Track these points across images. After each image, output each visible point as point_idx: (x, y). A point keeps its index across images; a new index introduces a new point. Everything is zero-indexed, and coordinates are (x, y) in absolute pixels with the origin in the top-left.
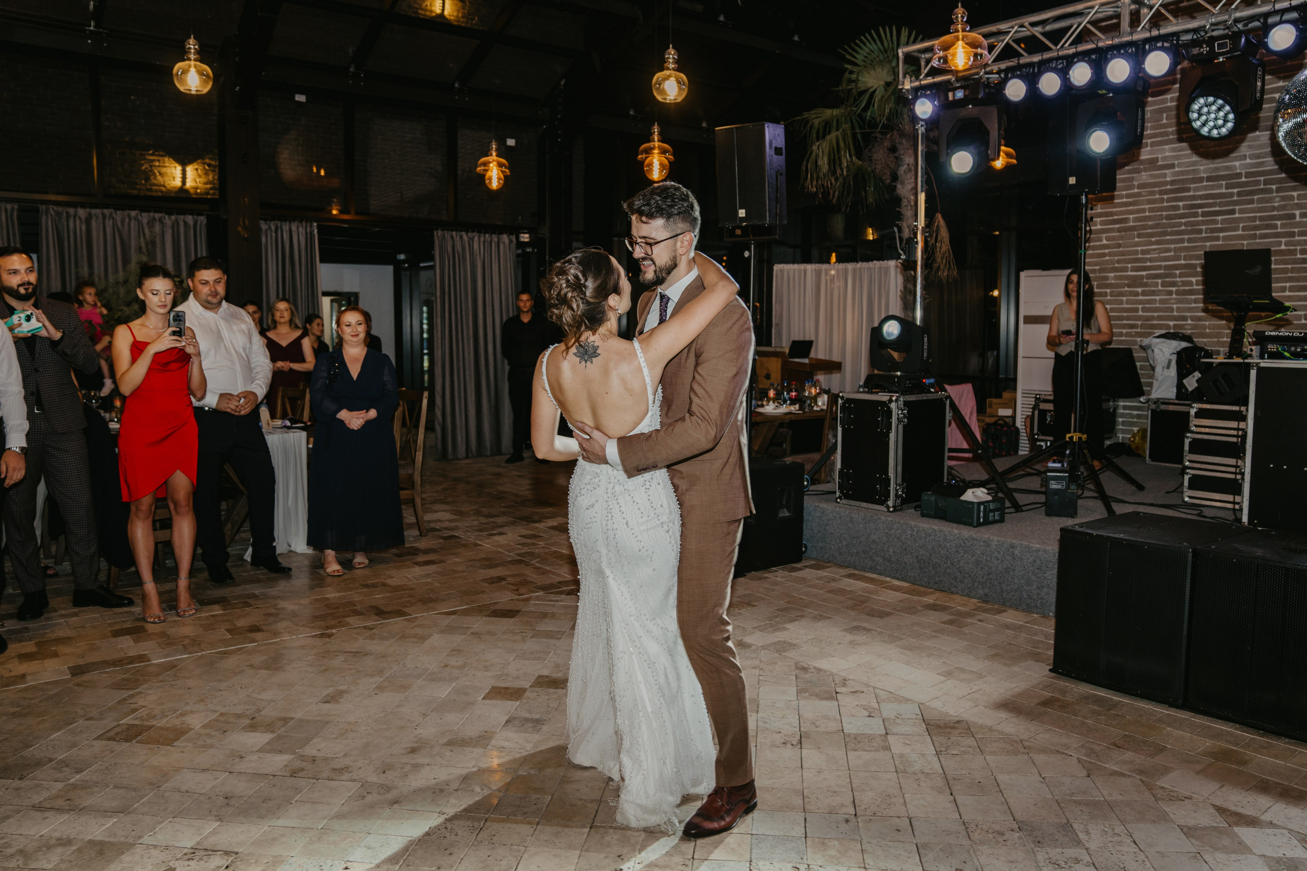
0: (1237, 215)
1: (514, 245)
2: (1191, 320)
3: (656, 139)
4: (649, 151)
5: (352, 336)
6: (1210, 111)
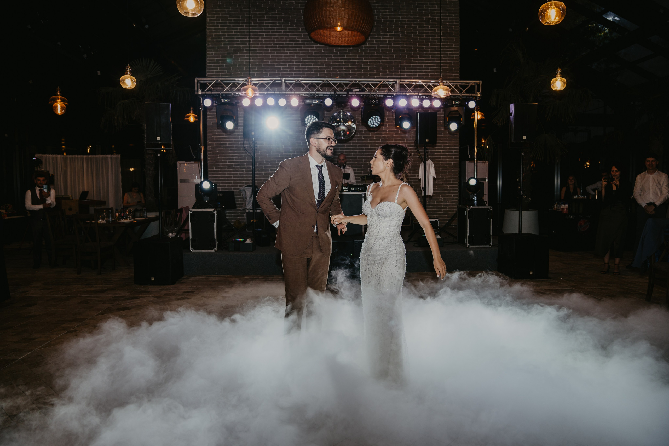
3: (59, 94)
4: (55, 100)
6: (311, 119)
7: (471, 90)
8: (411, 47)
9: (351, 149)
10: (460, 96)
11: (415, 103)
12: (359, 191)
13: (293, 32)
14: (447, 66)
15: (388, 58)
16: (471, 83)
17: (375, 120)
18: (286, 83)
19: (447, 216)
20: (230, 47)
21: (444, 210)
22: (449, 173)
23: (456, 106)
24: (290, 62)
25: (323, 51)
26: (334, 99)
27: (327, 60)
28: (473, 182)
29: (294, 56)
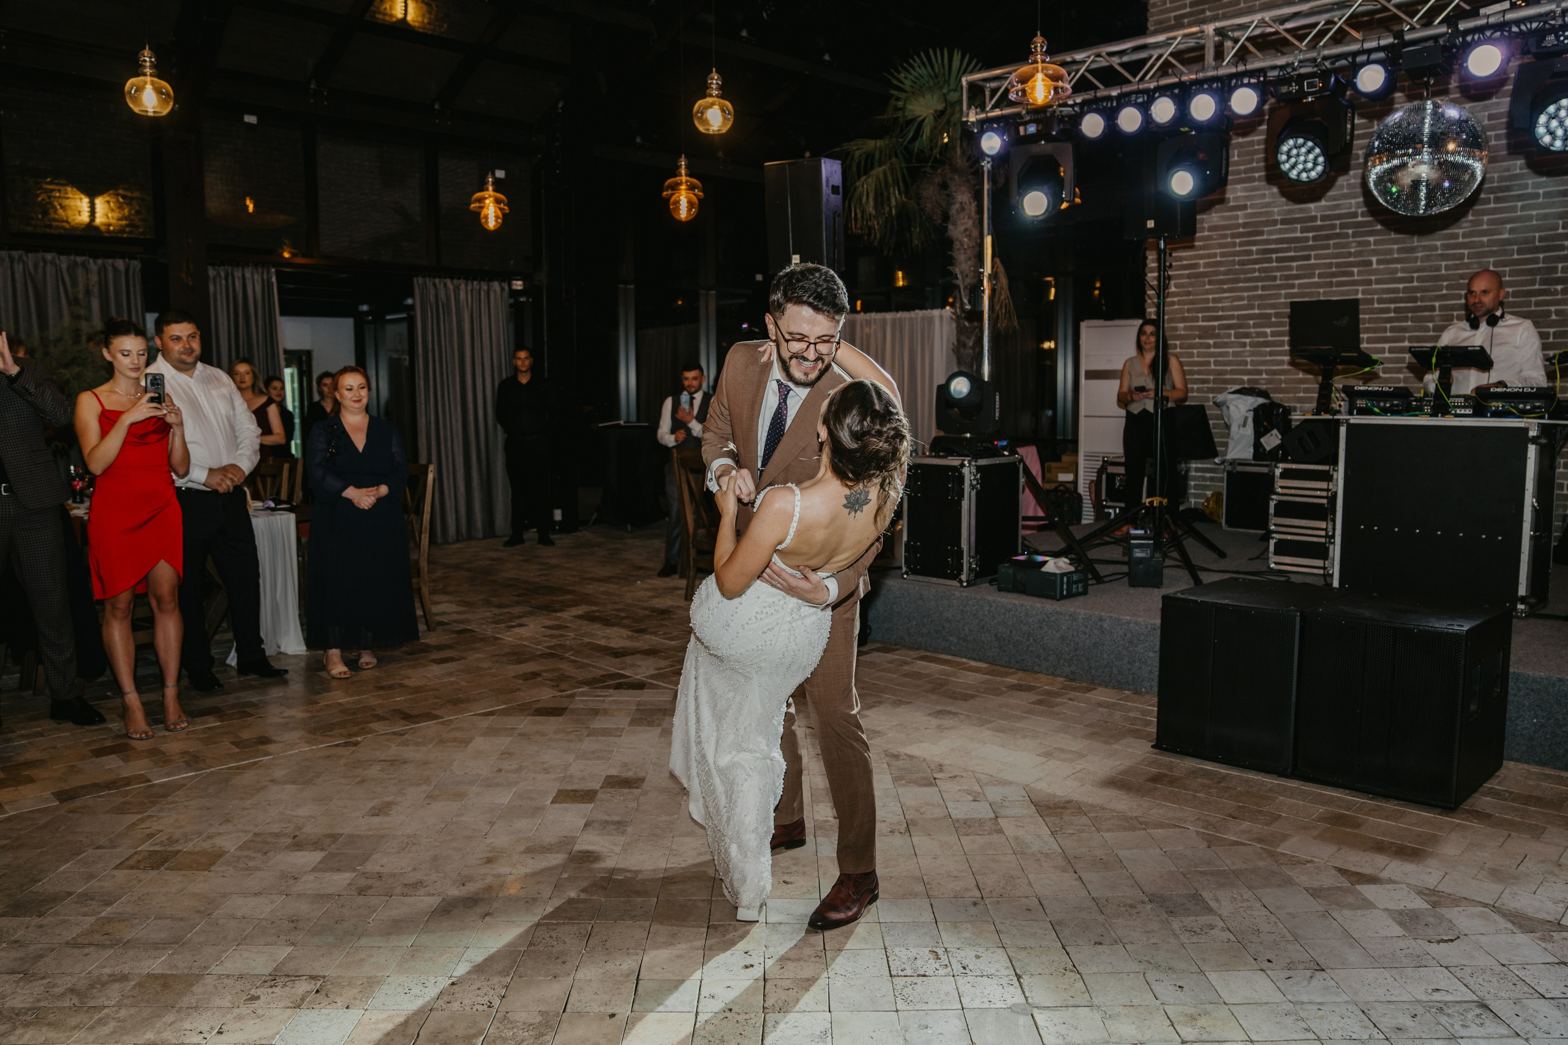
0: (1313, 261)
1: (506, 294)
2: (1267, 374)
3: (683, 172)
4: (675, 187)
5: (354, 401)
6: (1299, 153)
26: (1392, 65)
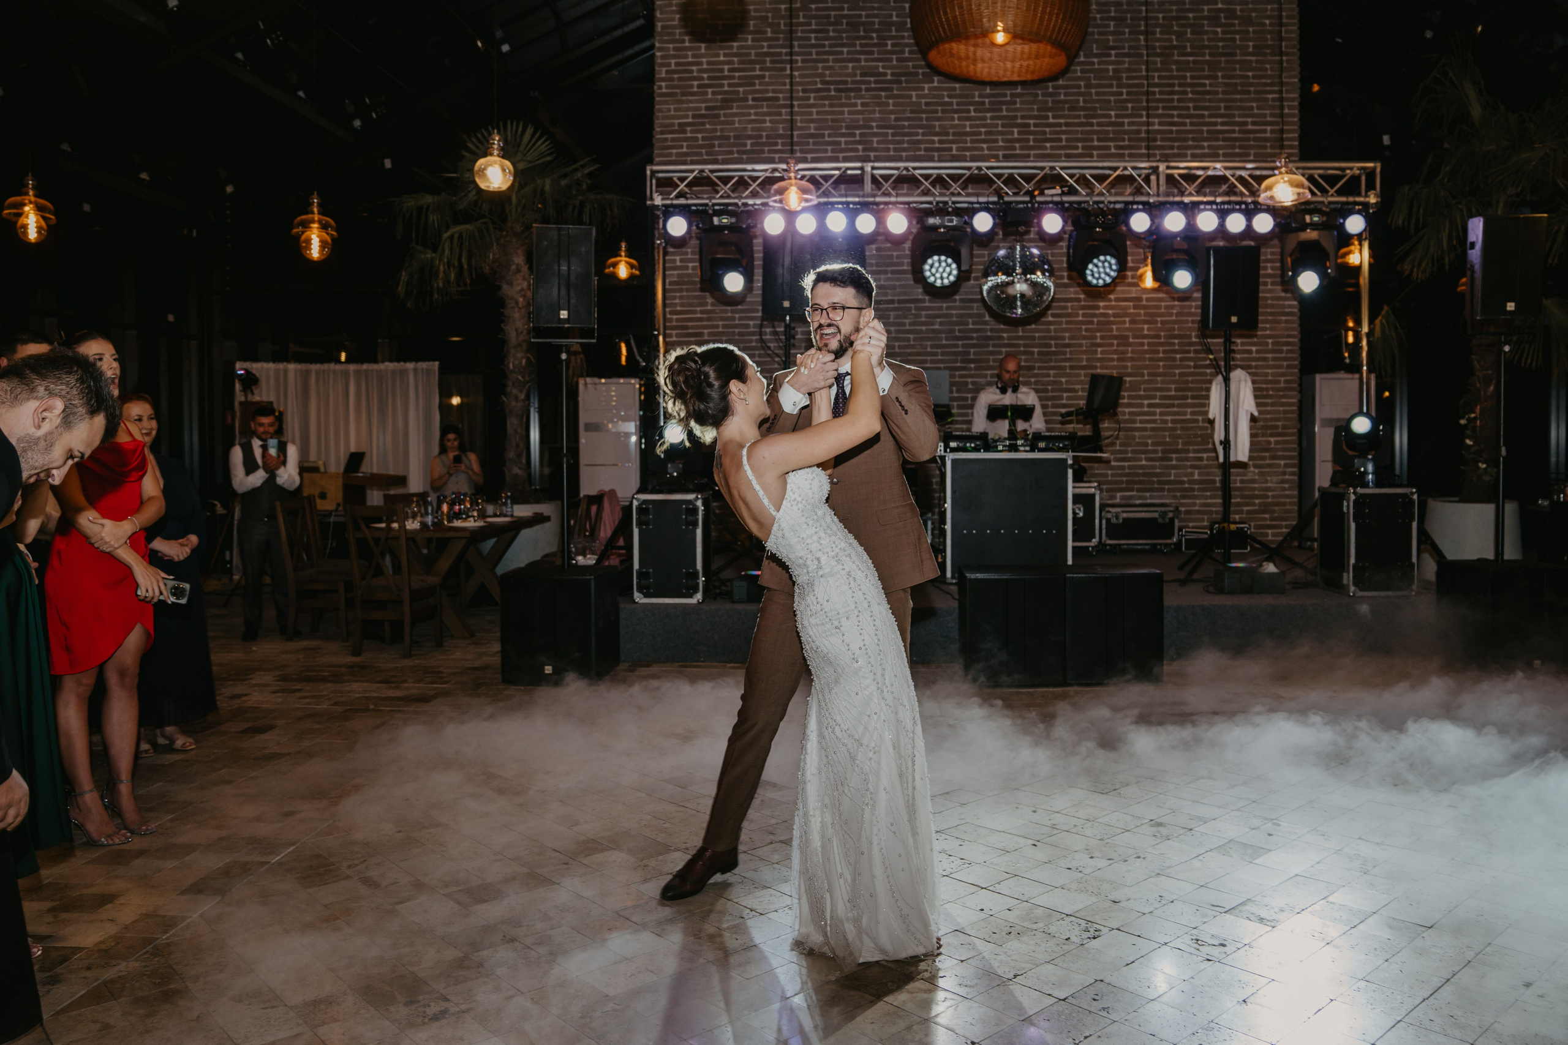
3: (315, 210)
4: (305, 225)
6: (940, 266)
7: (1352, 187)
8: (1173, 85)
9: (1018, 346)
10: (1323, 202)
11: (1207, 222)
12: (1059, 450)
13: (872, 53)
14: (1265, 131)
15: (1113, 113)
16: (1351, 169)
17: (1104, 267)
18: (873, 177)
19: (1267, 516)
20: (713, 93)
21: (1259, 503)
22: (1272, 405)
23: (1314, 230)
24: (865, 127)
25: (947, 99)
26: (999, 216)
27: (956, 122)
28: (1361, 425)
29: (873, 112)
